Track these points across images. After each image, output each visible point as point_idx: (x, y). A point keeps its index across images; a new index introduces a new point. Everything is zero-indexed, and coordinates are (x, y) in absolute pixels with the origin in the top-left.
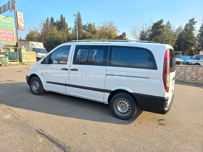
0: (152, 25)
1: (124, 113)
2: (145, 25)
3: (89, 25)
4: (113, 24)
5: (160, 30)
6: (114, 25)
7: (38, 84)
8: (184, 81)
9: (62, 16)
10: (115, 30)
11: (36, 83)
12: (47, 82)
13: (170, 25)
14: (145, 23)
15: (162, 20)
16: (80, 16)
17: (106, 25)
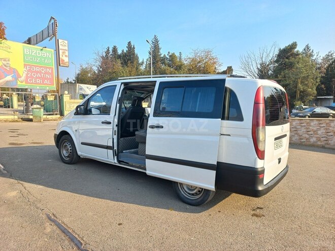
0: (277, 52)
1: (193, 194)
2: (265, 53)
3: (170, 56)
4: (211, 53)
5: (292, 59)
6: (212, 55)
7: (69, 147)
8: (327, 146)
9: (129, 43)
10: (214, 63)
11: (68, 145)
12: (83, 143)
13: (311, 51)
14: (265, 50)
15: (296, 42)
16: (158, 42)
17: (198, 54)
